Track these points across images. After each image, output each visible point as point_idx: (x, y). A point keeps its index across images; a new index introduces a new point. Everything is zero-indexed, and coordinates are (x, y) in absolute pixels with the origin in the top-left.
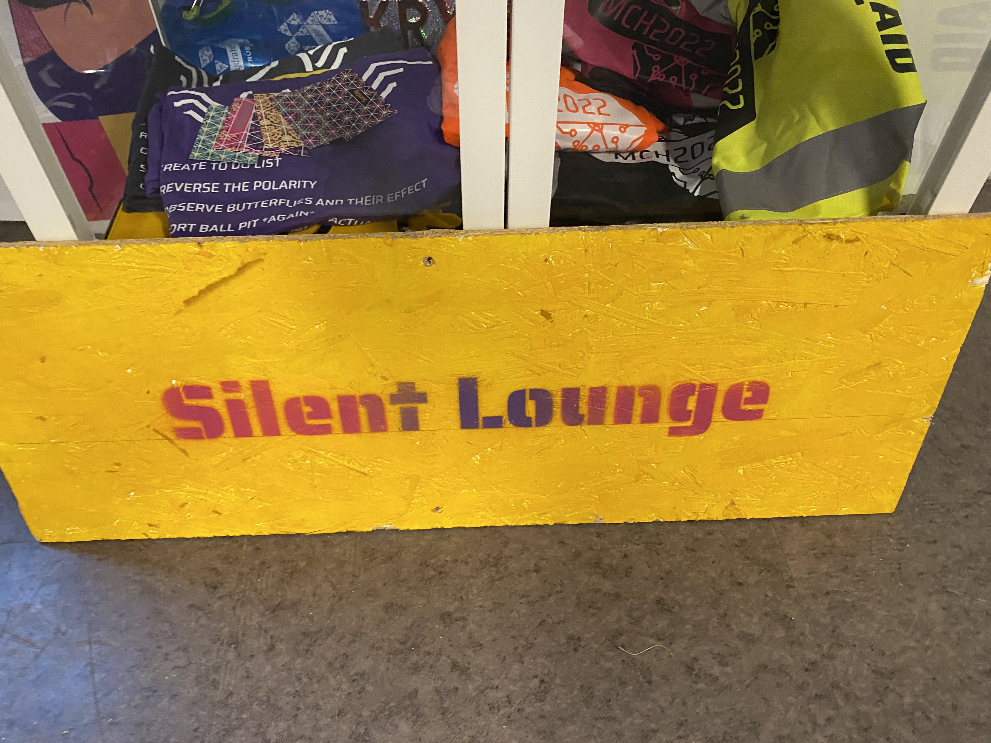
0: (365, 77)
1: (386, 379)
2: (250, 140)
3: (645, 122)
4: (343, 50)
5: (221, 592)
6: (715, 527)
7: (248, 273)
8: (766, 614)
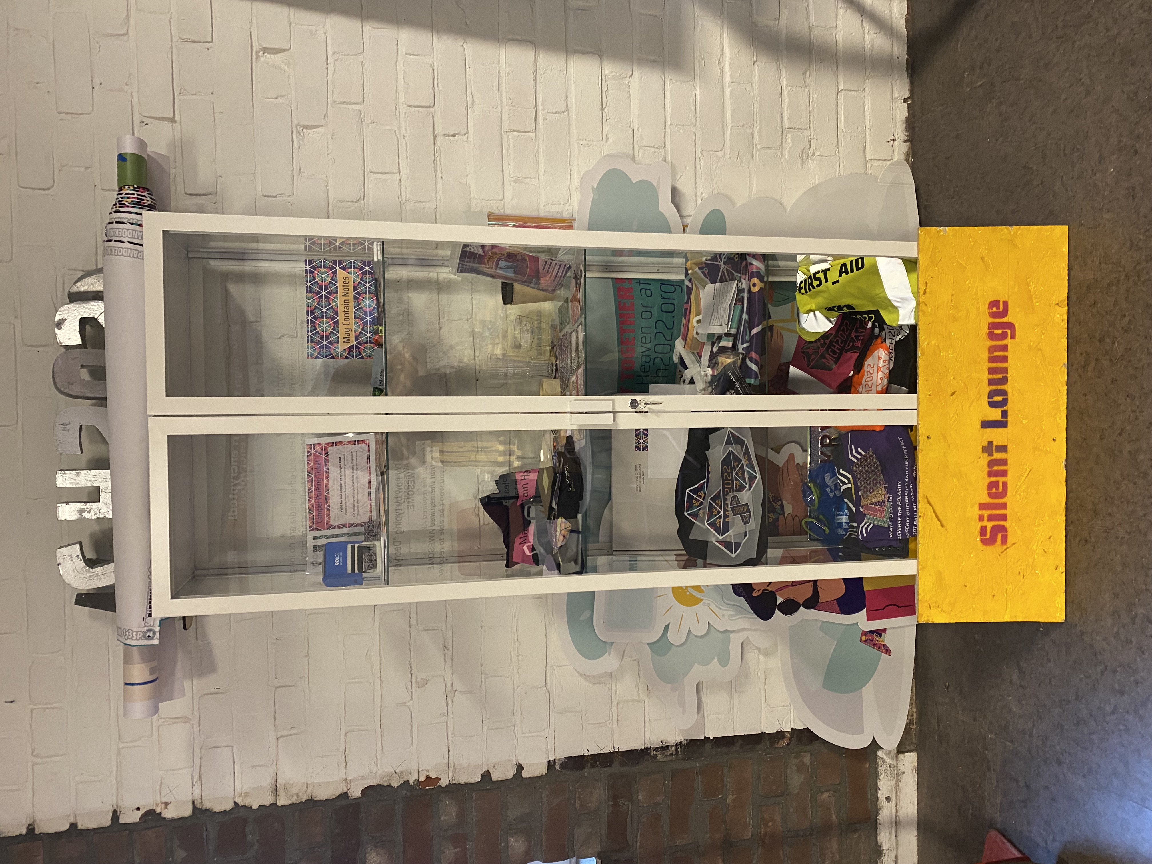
0: (856, 461)
1: (980, 458)
2: (881, 505)
3: (877, 348)
4: (841, 471)
5: (1088, 538)
6: (1071, 310)
7: (932, 502)
8: (1107, 293)
